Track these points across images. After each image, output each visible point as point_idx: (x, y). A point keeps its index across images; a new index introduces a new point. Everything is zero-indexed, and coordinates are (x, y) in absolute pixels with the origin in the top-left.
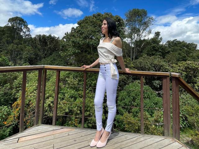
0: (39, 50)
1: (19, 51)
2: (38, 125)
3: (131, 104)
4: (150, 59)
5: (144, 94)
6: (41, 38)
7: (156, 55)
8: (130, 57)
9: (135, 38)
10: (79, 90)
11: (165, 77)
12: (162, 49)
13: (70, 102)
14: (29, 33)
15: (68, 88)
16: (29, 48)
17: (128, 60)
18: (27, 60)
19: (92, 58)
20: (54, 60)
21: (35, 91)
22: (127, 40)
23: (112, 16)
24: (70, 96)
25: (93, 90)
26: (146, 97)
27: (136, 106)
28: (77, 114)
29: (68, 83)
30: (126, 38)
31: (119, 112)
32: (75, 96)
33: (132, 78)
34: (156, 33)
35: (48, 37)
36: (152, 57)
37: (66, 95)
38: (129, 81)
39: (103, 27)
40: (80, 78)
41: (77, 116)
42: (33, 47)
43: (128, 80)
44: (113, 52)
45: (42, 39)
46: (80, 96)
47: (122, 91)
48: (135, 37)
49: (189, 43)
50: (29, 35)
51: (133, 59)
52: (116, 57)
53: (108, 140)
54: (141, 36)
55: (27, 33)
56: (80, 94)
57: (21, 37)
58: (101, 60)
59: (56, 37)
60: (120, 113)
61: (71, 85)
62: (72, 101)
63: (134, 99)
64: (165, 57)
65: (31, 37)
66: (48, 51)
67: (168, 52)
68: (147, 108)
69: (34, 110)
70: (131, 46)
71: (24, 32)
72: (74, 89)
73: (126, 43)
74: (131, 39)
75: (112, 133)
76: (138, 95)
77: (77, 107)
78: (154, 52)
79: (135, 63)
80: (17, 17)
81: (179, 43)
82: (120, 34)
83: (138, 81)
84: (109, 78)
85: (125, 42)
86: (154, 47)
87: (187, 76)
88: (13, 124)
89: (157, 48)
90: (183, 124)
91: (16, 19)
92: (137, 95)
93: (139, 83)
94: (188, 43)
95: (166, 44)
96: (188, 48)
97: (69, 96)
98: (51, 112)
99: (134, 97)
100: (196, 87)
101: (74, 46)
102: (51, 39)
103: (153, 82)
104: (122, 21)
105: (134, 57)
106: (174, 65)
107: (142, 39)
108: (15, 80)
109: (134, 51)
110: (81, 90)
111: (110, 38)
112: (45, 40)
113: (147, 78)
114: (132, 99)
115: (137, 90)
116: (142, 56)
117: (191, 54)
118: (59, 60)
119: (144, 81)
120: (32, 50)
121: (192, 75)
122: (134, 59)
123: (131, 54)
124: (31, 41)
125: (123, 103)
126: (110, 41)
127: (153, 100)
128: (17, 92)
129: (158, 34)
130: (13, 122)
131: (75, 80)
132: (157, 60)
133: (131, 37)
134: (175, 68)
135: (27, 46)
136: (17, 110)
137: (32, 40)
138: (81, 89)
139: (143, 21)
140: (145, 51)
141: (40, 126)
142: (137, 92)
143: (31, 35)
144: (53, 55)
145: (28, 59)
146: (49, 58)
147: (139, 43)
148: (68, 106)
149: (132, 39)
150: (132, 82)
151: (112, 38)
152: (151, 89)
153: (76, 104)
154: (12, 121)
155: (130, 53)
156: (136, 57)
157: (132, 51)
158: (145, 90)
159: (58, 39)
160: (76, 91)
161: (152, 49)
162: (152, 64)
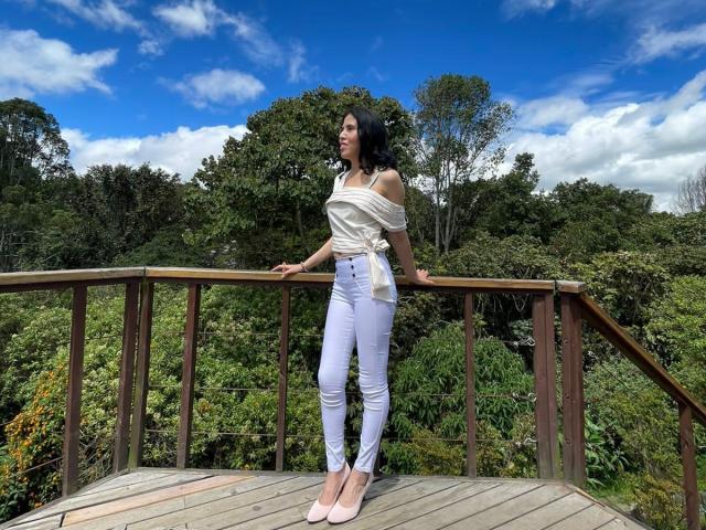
0: (103, 222)
1: (24, 227)
2: (127, 470)
3: (439, 404)
4: (501, 248)
5: (481, 367)
6: (112, 178)
7: (521, 233)
8: (432, 240)
9: (448, 174)
10: (256, 364)
11: (539, 296)
12: (541, 212)
13: (224, 405)
14: (63, 159)
15: (215, 356)
16: (64, 214)
17: (426, 251)
18: (58, 259)
19: (299, 247)
21: (94, 372)
22: (423, 183)
23: (368, 100)
24: (225, 385)
25: (304, 361)
26: (490, 374)
27: (455, 409)
28: (250, 446)
29: (214, 338)
30: (420, 176)
31: (397, 434)
33: (441, 314)
34: (519, 159)
35: (137, 174)
36: (508, 241)
37: (209, 381)
38: (431, 325)
39: (343, 139)
40: (258, 320)
41: (252, 455)
42: (79, 211)
43: (426, 320)
44: (375, 215)
45: (116, 180)
46: (260, 382)
47: (408, 361)
48: (451, 172)
49: (627, 192)
50: (64, 167)
51: (442, 248)
52: (385, 234)
53: (364, 500)
54: (468, 169)
55: (58, 160)
56: (257, 378)
57: (35, 172)
58: (339, 242)
59: (167, 176)
60: (402, 436)
61: (226, 346)
62: (231, 400)
63: (448, 386)
64: (551, 238)
65: (73, 176)
66: (136, 226)
67: (560, 223)
68: (491, 412)
69: (91, 439)
70: (436, 202)
71: (43, 157)
72: (237, 359)
73: (421, 192)
74: (437, 178)
75: (374, 481)
76: (462, 371)
77: (248, 422)
78: (513, 224)
79: (449, 261)
80: (18, 101)
81: (595, 190)
83: (461, 323)
84: (365, 299)
85: (415, 190)
86: (512, 206)
87: (619, 302)
88: (12, 498)
89: (522, 208)
90: (610, 460)
91: (15, 107)
92: (456, 370)
93: (463, 329)
94: (621, 191)
95: (551, 196)
96: (623, 208)
97: (219, 385)
98: (154, 443)
99: (447, 378)
100: (650, 337)
101: (234, 206)
102: (150, 182)
103: (511, 324)
104: (406, 116)
105: (446, 242)
106: (579, 265)
107: (474, 178)
108: (15, 335)
109: (446, 222)
110: (264, 362)
111: (365, 172)
112: (124, 187)
113: (491, 314)
114: (441, 386)
115: (458, 354)
116: (473, 238)
117: (634, 228)
118: (181, 260)
119: (482, 323)
120: (77, 223)
121: (636, 298)
122: (446, 249)
123: (437, 232)
124: (74, 191)
125: (411, 400)
126: (365, 182)
127: (512, 385)
128: (22, 380)
129: (525, 161)
130: (11, 488)
131: (242, 324)
132: (524, 250)
133: (433, 169)
134: (582, 274)
135: (57, 207)
136: (26, 443)
137: (76, 185)
138: (265, 358)
139: (477, 118)
140: (486, 221)
141: (134, 474)
142: (458, 361)
143: (71, 168)
144: (156, 239)
145: (62, 257)
146: (143, 249)
147: (462, 193)
148: (217, 418)
149: (439, 180)
150: (443, 326)
151: (372, 172)
152: (506, 350)
153: (248, 413)
154: (5, 487)
155: (433, 230)
156: (453, 241)
157: (440, 220)
158: (485, 354)
159: (174, 180)
160: (245, 365)
161: (507, 211)
162: (506, 263)
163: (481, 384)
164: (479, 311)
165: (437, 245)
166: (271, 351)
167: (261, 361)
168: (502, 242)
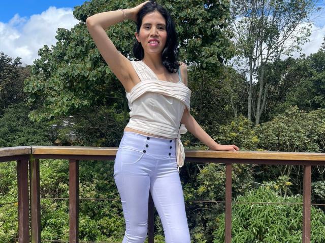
4: (308, 120)
5: (289, 219)
8: (245, 114)
9: (261, 54)
10: (101, 217)
17: (242, 123)
20: (12, 130)
22: (238, 64)
26: (295, 225)
30: (235, 57)
32: (90, 232)
33: (254, 176)
36: (313, 114)
38: (245, 185)
43: (241, 181)
46: (105, 231)
51: (253, 120)
54: (279, 49)
56: (103, 228)
59: (10, 60)
63: (260, 234)
70: (249, 80)
73: (235, 71)
74: (251, 58)
76: (272, 223)
78: (318, 98)
79: (261, 132)
82: (218, 44)
83: (271, 184)
92: (268, 222)
93: (273, 189)
99: (260, 228)
101: (71, 88)
105: (258, 116)
109: (258, 96)
110: (107, 215)
114: (254, 234)
115: (269, 209)
118: (29, 133)
119: (289, 183)
122: (257, 121)
123: (249, 107)
127: (315, 234)
131: (88, 186)
133: (248, 54)
138: (108, 212)
140: (292, 95)
142: (269, 215)
144: (6, 116)
149: (252, 60)
150: (253, 186)
155: (246, 105)
156: (263, 114)
157: (252, 96)
158: (292, 209)
159: (16, 63)
160: (92, 218)
161: (313, 87)
162: (311, 133)
163: (287, 232)
164: (286, 174)
165: (249, 118)
166: (113, 206)
167: (105, 215)
168: (309, 116)
